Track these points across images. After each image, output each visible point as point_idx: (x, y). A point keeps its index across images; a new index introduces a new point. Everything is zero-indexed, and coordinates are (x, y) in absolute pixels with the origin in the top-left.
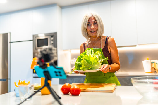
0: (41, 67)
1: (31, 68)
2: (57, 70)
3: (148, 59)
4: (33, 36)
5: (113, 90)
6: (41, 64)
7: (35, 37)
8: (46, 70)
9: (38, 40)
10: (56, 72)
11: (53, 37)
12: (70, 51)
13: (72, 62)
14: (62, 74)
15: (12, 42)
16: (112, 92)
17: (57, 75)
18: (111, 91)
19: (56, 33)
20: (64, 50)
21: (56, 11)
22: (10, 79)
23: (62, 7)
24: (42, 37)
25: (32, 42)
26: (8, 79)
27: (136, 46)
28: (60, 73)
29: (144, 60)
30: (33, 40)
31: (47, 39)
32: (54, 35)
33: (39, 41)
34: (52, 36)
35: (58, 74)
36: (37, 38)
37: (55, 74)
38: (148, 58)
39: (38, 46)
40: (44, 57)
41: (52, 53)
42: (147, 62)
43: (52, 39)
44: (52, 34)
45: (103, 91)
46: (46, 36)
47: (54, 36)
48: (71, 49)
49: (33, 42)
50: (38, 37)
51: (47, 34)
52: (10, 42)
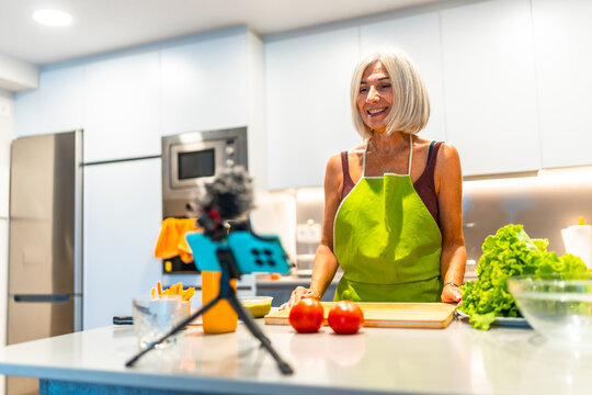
0: (209, 234)
1: (157, 254)
2: (261, 246)
3: (582, 224)
4: (164, 140)
5: (444, 321)
6: (211, 226)
7: (171, 146)
8: (224, 244)
9: (181, 155)
10: (255, 252)
11: (234, 145)
12: (295, 196)
13: (302, 233)
14: (276, 257)
15: (88, 164)
16: (443, 328)
17: (259, 263)
18: (439, 324)
19: (243, 130)
20: (272, 191)
21: (245, 50)
22: (82, 295)
23: (265, 37)
24: (193, 143)
25: (159, 161)
26: (73, 294)
27: (535, 173)
28: (269, 254)
29: (566, 227)
30: (164, 157)
31: (211, 152)
32: (236, 137)
33: (184, 159)
34: (230, 142)
35: (263, 258)
36: (175, 150)
37: (252, 258)
38: (581, 218)
39: (181, 177)
40: (220, 204)
41: (245, 191)
42: (580, 232)
43: (230, 150)
44: (231, 135)
45: (410, 324)
46: (205, 140)
47: (236, 139)
48: (297, 188)
49: (163, 162)
50: (178, 143)
51: (211, 132)
52: (82, 165)
